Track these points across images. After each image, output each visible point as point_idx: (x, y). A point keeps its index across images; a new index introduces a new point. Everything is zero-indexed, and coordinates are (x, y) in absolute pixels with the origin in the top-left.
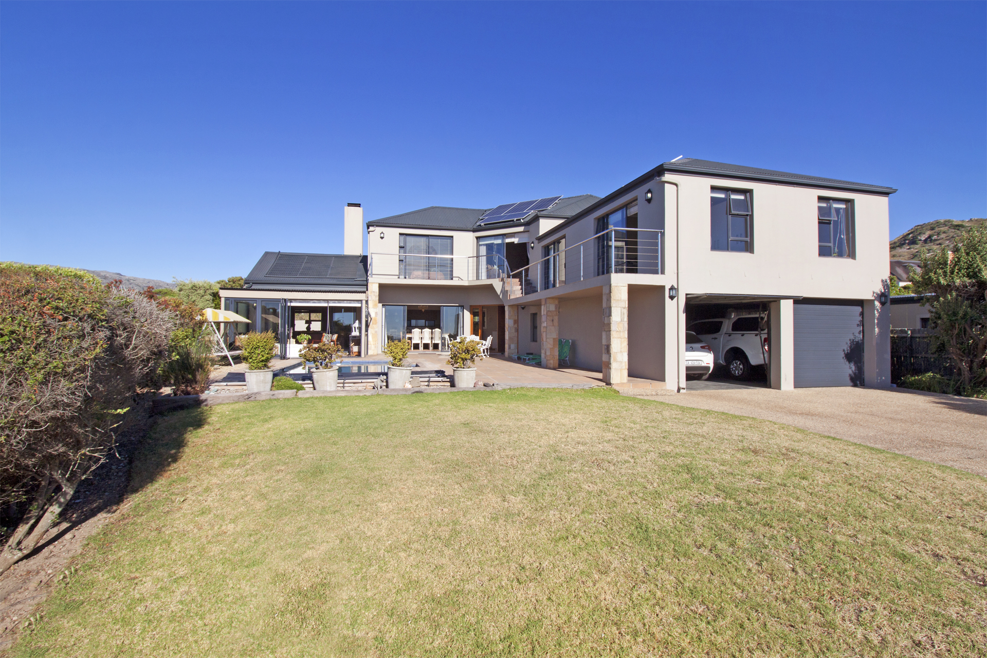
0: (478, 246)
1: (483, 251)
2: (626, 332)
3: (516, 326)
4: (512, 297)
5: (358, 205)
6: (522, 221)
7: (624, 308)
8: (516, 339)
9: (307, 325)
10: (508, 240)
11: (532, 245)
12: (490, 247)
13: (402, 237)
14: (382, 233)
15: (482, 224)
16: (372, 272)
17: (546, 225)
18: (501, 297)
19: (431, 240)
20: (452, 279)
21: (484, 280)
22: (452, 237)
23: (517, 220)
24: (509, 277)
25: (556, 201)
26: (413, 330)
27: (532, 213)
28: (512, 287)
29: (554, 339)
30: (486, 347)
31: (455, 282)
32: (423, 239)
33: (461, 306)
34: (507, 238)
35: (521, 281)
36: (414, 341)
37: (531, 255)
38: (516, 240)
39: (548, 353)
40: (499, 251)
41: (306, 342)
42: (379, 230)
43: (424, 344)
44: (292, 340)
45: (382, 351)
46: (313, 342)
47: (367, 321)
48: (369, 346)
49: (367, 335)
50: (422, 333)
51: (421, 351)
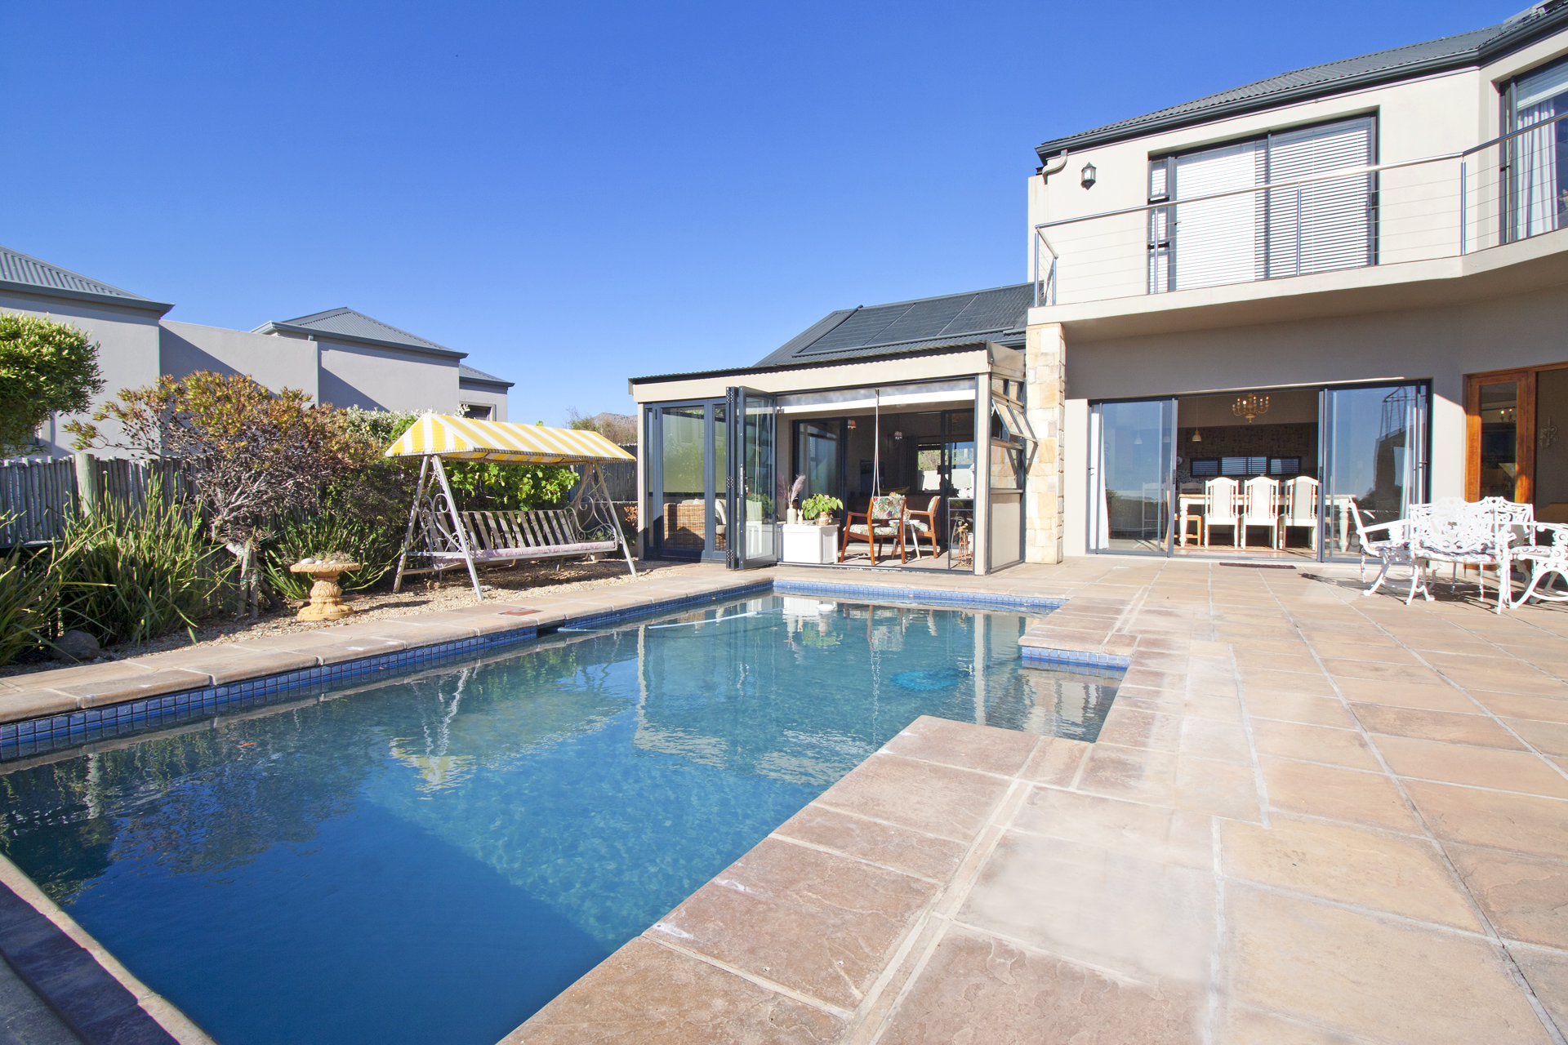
0: (1510, 115)
13: (1162, 168)
14: (1090, 166)
20: (1376, 261)
21: (1541, 244)
22: (1375, 111)
26: (1208, 484)
31: (1390, 272)
33: (1419, 383)
36: (1211, 520)
41: (823, 518)
42: (1077, 160)
43: (1248, 527)
44: (791, 511)
45: (1088, 550)
46: (849, 519)
47: (1022, 453)
48: (1028, 533)
49: (1022, 496)
50: (1241, 492)
51: (1236, 554)
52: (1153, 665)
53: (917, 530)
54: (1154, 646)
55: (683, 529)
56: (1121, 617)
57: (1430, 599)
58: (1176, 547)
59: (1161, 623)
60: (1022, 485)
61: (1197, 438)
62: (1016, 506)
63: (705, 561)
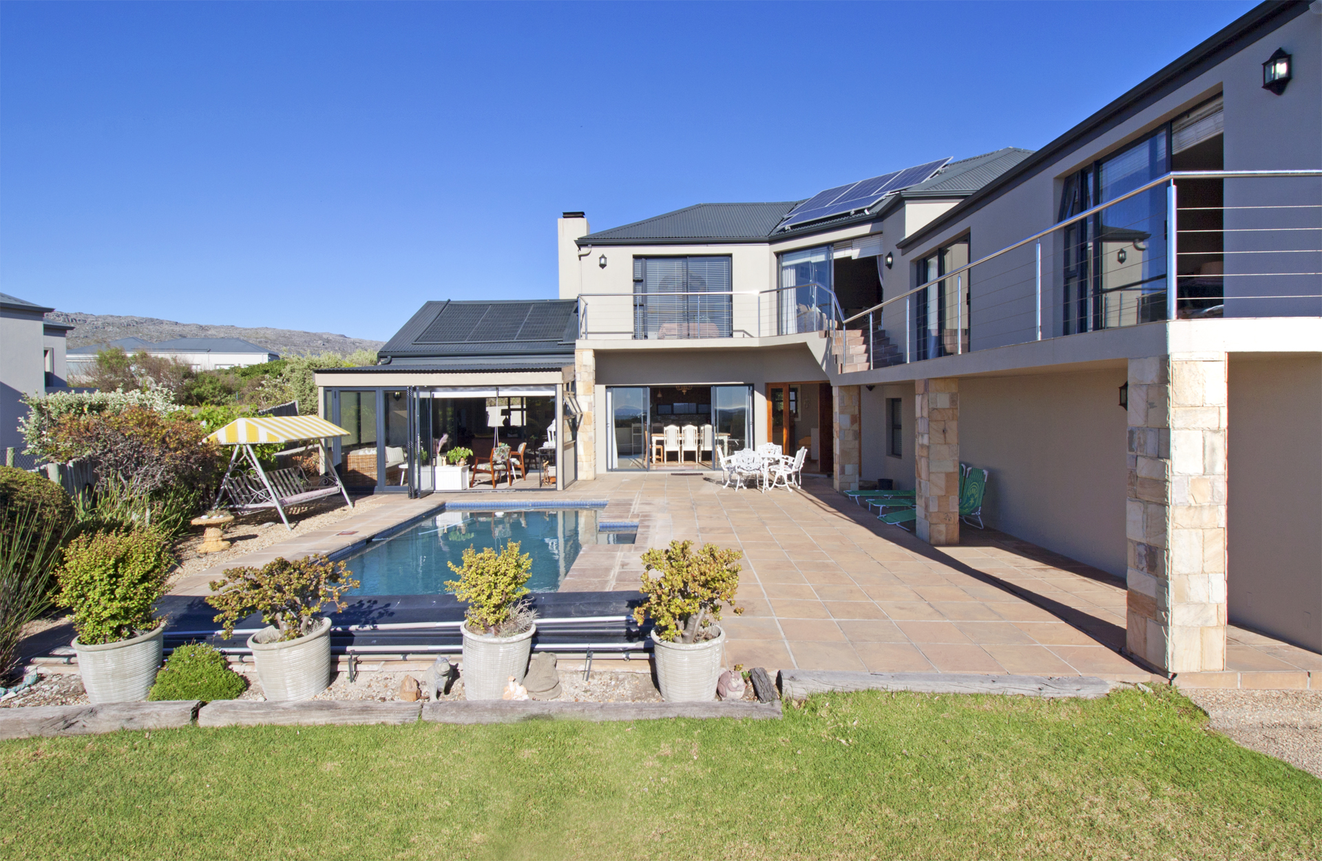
0: (780, 269)
1: (790, 277)
2: (1223, 510)
3: (856, 427)
4: (847, 370)
5: (580, 215)
6: (867, 212)
7: (1217, 431)
8: (856, 454)
9: (504, 417)
10: (838, 255)
11: (889, 260)
12: (802, 271)
13: (639, 263)
14: (603, 257)
15: (787, 227)
16: (586, 329)
17: (918, 216)
18: (824, 368)
19: (692, 264)
20: (731, 335)
21: (792, 336)
22: (730, 256)
23: (856, 212)
24: (840, 327)
25: (940, 169)
26: (665, 429)
27: (888, 196)
28: (846, 348)
29: (948, 475)
30: (794, 469)
31: (737, 342)
32: (677, 264)
33: (749, 385)
34: (837, 250)
35: (865, 334)
36: (668, 448)
37: (887, 280)
38: (854, 253)
39: (933, 508)
40: (820, 278)
41: (463, 462)
42: (597, 251)
43: (685, 452)
44: (439, 458)
45: (608, 470)
46: (477, 461)
47: (574, 420)
48: (579, 464)
49: (575, 444)
50: (681, 432)
51: (679, 468)
52: (646, 523)
53: (514, 464)
54: (646, 517)
55: (354, 471)
56: (633, 507)
57: (745, 488)
58: (651, 464)
59: (647, 508)
60: (574, 437)
61: (660, 395)
62: (573, 449)
63: (377, 494)
